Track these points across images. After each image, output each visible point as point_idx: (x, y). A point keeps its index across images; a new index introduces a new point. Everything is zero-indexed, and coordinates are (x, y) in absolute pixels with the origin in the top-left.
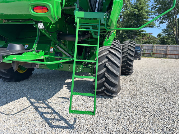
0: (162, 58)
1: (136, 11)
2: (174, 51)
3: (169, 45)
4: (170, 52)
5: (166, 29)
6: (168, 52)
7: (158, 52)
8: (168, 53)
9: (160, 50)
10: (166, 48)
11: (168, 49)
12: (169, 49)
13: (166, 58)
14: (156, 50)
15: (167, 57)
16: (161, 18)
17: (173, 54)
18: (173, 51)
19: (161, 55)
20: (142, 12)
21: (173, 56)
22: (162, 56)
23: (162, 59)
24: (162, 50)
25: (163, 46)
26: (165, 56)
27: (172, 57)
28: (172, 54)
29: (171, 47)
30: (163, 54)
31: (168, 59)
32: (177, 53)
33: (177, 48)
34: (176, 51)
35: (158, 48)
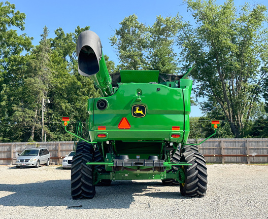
0: (214, 163)
2: (233, 149)
3: (223, 140)
4: (226, 151)
5: (207, 102)
6: (224, 152)
7: (207, 152)
8: (223, 154)
9: (210, 149)
10: (219, 145)
11: (223, 147)
12: (224, 145)
13: (221, 163)
14: (203, 149)
15: (223, 160)
16: (200, 87)
17: (232, 154)
18: (230, 149)
19: (212, 158)
21: (233, 159)
22: (215, 160)
23: (216, 165)
24: (213, 149)
25: (213, 142)
27: (231, 160)
28: (230, 154)
29: (227, 142)
30: (216, 156)
31: (226, 165)
32: (238, 153)
33: (237, 144)
34: (236, 149)
35: (207, 145)
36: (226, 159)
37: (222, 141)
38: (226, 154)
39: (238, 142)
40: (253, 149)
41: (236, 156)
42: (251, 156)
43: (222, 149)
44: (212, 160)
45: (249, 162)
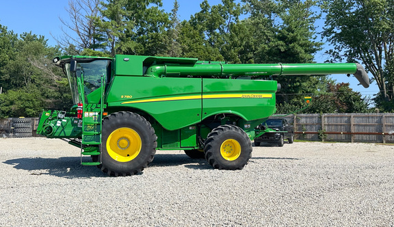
1: (282, 46)
2: (365, 125)
3: (352, 114)
4: (356, 127)
6: (353, 129)
7: (333, 129)
8: (353, 131)
9: (337, 125)
10: (349, 121)
11: (352, 123)
12: (353, 121)
13: (351, 142)
14: (329, 125)
15: (352, 138)
17: (364, 132)
18: (362, 125)
19: (339, 135)
20: (293, 47)
22: (343, 138)
24: (341, 125)
25: (341, 117)
26: (348, 137)
27: (362, 138)
28: (361, 132)
29: (358, 117)
30: (343, 133)
32: (372, 130)
33: (370, 119)
34: (369, 125)
35: (332, 121)
36: (357, 137)
37: (352, 116)
38: (356, 131)
39: (372, 117)
40: (391, 126)
41: (369, 134)
42: (388, 134)
43: (352, 126)
44: (339, 138)
45: (384, 142)
